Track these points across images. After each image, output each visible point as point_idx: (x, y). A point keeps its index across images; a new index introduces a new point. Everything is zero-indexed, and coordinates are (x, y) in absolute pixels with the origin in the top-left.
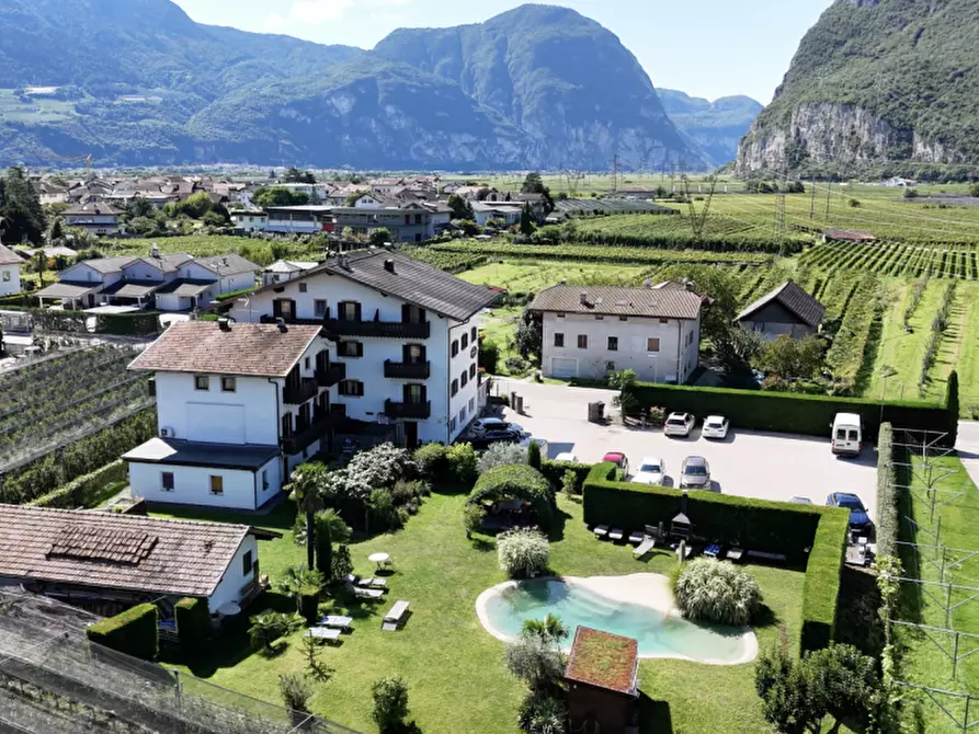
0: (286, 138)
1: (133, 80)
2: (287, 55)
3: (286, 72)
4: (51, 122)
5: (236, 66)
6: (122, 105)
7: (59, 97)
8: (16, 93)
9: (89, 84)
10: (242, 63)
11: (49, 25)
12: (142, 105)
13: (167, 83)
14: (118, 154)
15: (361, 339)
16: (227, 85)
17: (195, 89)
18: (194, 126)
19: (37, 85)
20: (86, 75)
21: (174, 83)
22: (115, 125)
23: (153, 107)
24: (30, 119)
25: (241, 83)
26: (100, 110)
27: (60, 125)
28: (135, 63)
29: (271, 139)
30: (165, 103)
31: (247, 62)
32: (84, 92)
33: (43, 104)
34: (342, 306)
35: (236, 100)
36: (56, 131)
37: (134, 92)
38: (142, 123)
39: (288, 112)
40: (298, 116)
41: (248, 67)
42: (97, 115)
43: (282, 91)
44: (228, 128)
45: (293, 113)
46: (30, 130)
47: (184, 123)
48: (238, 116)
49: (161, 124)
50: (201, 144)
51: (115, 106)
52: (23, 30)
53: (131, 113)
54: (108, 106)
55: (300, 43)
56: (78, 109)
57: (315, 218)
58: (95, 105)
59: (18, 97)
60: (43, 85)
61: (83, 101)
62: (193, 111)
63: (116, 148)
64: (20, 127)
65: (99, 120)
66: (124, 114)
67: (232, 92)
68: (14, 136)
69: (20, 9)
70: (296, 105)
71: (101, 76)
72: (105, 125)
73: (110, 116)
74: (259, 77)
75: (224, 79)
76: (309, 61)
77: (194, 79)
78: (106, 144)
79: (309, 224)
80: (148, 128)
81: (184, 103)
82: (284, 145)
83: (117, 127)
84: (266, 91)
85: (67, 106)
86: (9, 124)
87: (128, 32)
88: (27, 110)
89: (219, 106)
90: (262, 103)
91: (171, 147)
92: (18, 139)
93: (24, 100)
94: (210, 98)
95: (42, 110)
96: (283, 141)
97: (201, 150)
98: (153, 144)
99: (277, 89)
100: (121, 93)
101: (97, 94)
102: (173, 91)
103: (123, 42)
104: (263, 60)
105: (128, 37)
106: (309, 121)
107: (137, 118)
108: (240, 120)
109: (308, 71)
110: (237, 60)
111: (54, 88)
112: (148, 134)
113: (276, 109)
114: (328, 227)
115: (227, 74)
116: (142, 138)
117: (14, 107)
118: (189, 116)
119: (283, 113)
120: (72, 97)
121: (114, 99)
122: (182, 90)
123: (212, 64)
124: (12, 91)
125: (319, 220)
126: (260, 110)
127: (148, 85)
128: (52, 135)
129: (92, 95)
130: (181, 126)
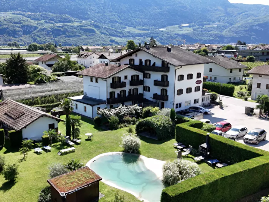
0: (254, 35)
1: (209, 21)
2: (259, 10)
3: (258, 15)
4: (186, 33)
5: (241, 14)
6: (205, 28)
7: (189, 26)
8: (179, 26)
9: (198, 23)
10: (243, 14)
11: (190, 8)
12: (211, 27)
13: (219, 21)
14: (202, 41)
15: (150, 72)
16: (237, 20)
17: (227, 22)
18: (225, 33)
19: (184, 24)
20: (197, 20)
21: (221, 21)
22: (203, 33)
23: (214, 28)
24: (181, 33)
25: (242, 19)
26: (200, 30)
27: (188, 34)
28: (211, 16)
29: (249, 36)
30: (217, 27)
31: (245, 13)
32: (196, 25)
33: (185, 29)
34: (146, 61)
35: (239, 25)
36: (187, 36)
37: (209, 24)
38: (210, 32)
39: (256, 27)
40: (259, 28)
41: (245, 14)
42: (198, 31)
43: (255, 21)
44: (236, 33)
45: (258, 28)
46: (180, 35)
47: (222, 32)
48: (239, 30)
49: (215, 33)
50: (227, 38)
51: (203, 28)
52: (183, 10)
53: (207, 30)
54: (202, 28)
55: (264, 6)
56: (194, 30)
57: (232, 53)
58: (198, 28)
59: (179, 27)
60: (186, 24)
61: (195, 27)
62: (226, 29)
63: (202, 40)
64: (178, 35)
65: (198, 32)
66: (206, 30)
67: (239, 22)
68: (177, 37)
69: (183, 4)
70: (259, 25)
71: (201, 20)
72: (200, 33)
73: (201, 31)
74: (248, 17)
75: (237, 19)
76: (266, 11)
77: (227, 19)
78: (199, 39)
79: (230, 55)
80: (211, 34)
81: (223, 26)
82: (253, 37)
83: (203, 34)
84: (250, 21)
85: (191, 29)
86: (176, 34)
87: (210, 8)
88: (181, 30)
89: (233, 27)
90: (248, 25)
91: (217, 39)
92: (177, 38)
93: (180, 28)
94: (231, 24)
95: (184, 30)
96: (252, 36)
97: (226, 40)
98: (212, 38)
99: (254, 20)
100: (206, 25)
101: (199, 25)
102: (221, 23)
103: (208, 11)
104: (250, 12)
105: (210, 9)
106: (263, 30)
107: (209, 31)
108: (240, 30)
109: (265, 14)
110: (242, 13)
111: (188, 24)
112: (211, 35)
113: (252, 26)
114: (236, 56)
115: (238, 17)
116: (209, 37)
117: (177, 30)
118: (224, 30)
119: (254, 28)
120: (193, 26)
121: (203, 26)
122: (223, 23)
123: (234, 15)
124: (178, 26)
125: (233, 54)
126: (246, 27)
127: (214, 22)
128: (186, 36)
129: (198, 25)
130: (221, 33)
